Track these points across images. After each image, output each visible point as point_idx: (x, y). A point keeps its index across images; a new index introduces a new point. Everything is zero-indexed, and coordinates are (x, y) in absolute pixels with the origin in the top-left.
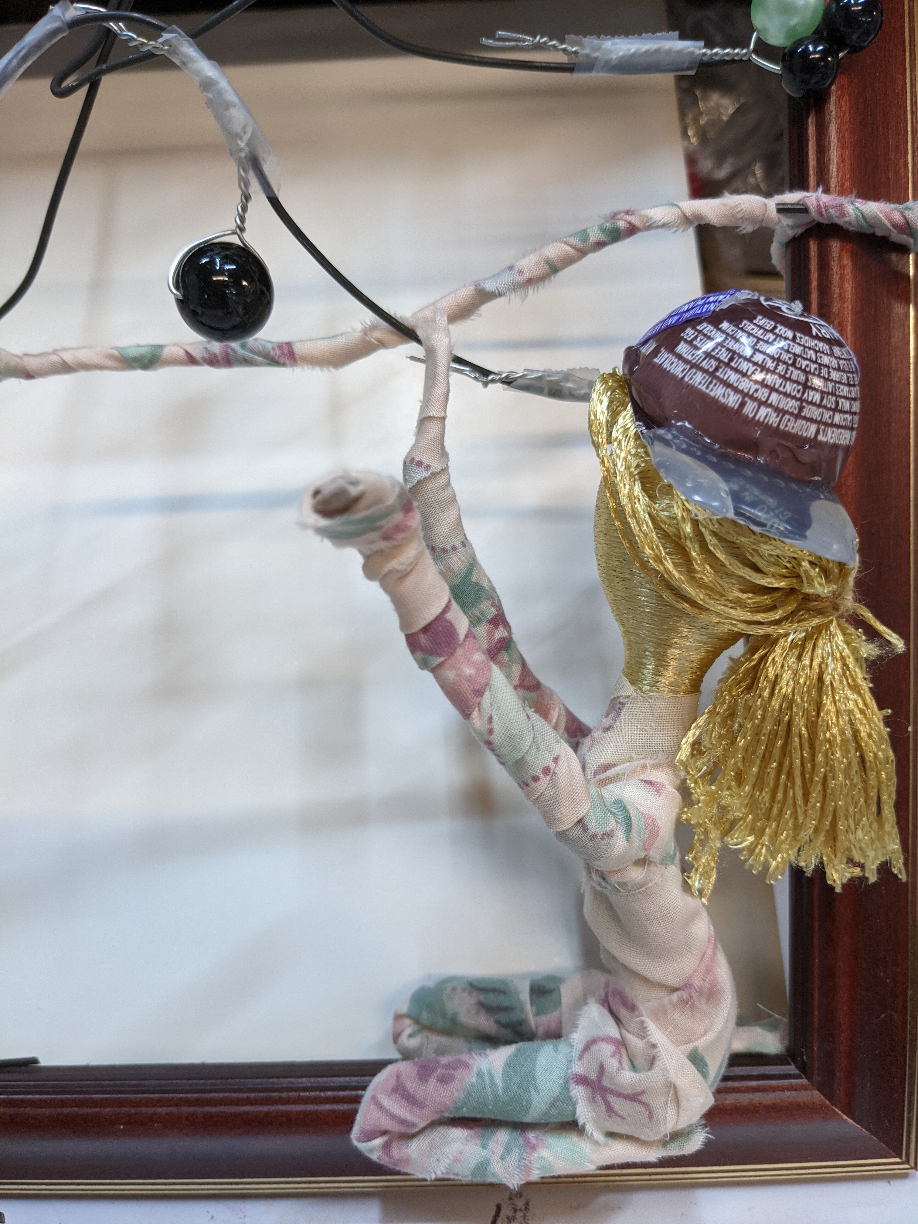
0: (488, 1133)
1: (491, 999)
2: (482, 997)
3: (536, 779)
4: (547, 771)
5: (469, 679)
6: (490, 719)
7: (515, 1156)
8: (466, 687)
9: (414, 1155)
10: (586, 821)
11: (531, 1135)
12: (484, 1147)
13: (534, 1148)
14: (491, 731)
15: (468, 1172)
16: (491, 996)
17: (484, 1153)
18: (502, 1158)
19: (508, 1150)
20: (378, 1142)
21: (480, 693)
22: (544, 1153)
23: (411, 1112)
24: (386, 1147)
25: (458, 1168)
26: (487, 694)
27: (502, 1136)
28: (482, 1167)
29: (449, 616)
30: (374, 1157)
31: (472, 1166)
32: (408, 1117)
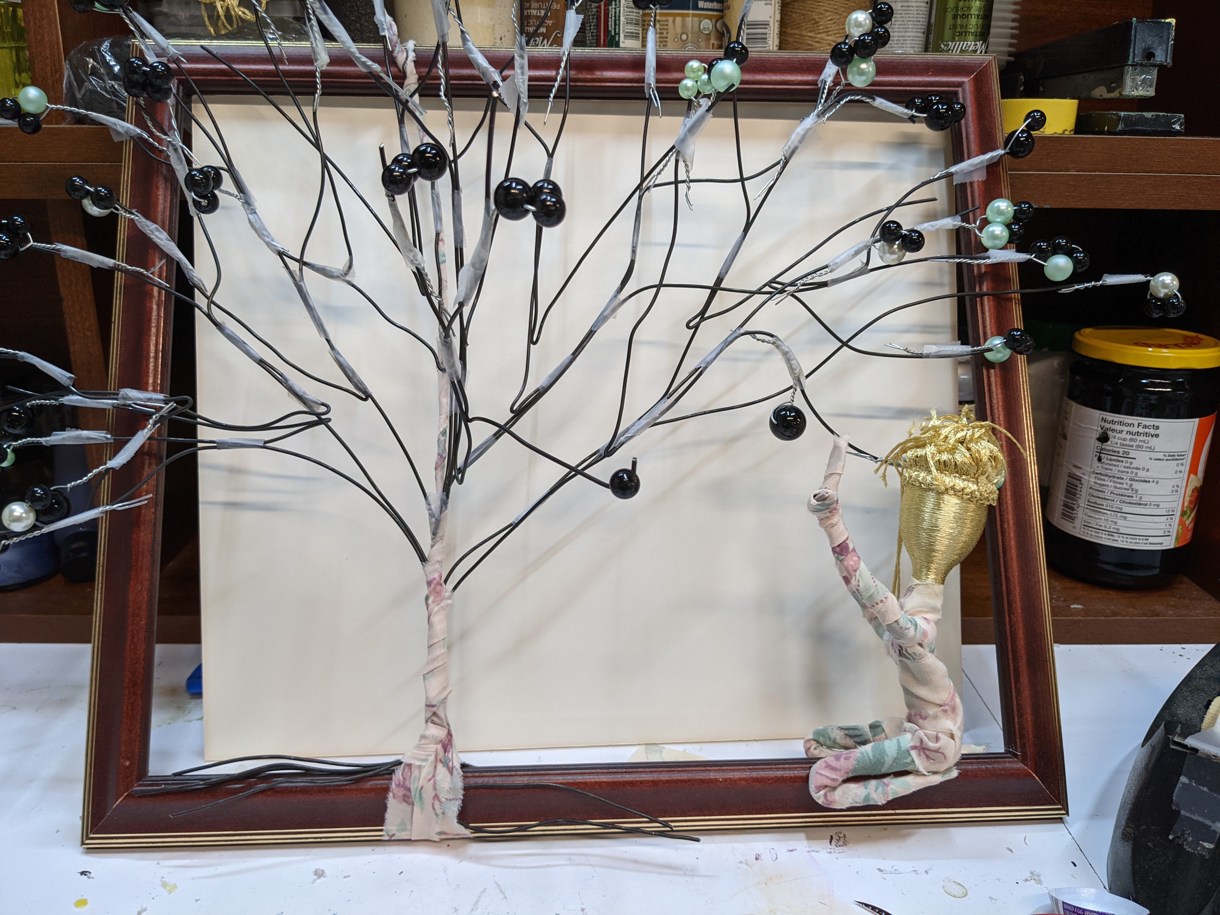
0: (866, 782)
1: (851, 732)
2: (846, 732)
3: (877, 604)
4: (882, 601)
5: (852, 566)
6: (859, 581)
7: (880, 789)
8: (850, 568)
9: (837, 798)
10: (899, 621)
11: (885, 780)
12: (866, 789)
13: (888, 785)
14: (859, 586)
15: (861, 801)
16: (851, 731)
17: (867, 790)
18: (875, 791)
19: (877, 788)
20: (822, 792)
21: (855, 571)
22: (892, 786)
23: (835, 774)
24: (825, 795)
25: (857, 800)
26: (858, 572)
27: (873, 783)
28: (867, 797)
29: (847, 542)
30: (820, 802)
31: (863, 797)
32: (834, 776)
